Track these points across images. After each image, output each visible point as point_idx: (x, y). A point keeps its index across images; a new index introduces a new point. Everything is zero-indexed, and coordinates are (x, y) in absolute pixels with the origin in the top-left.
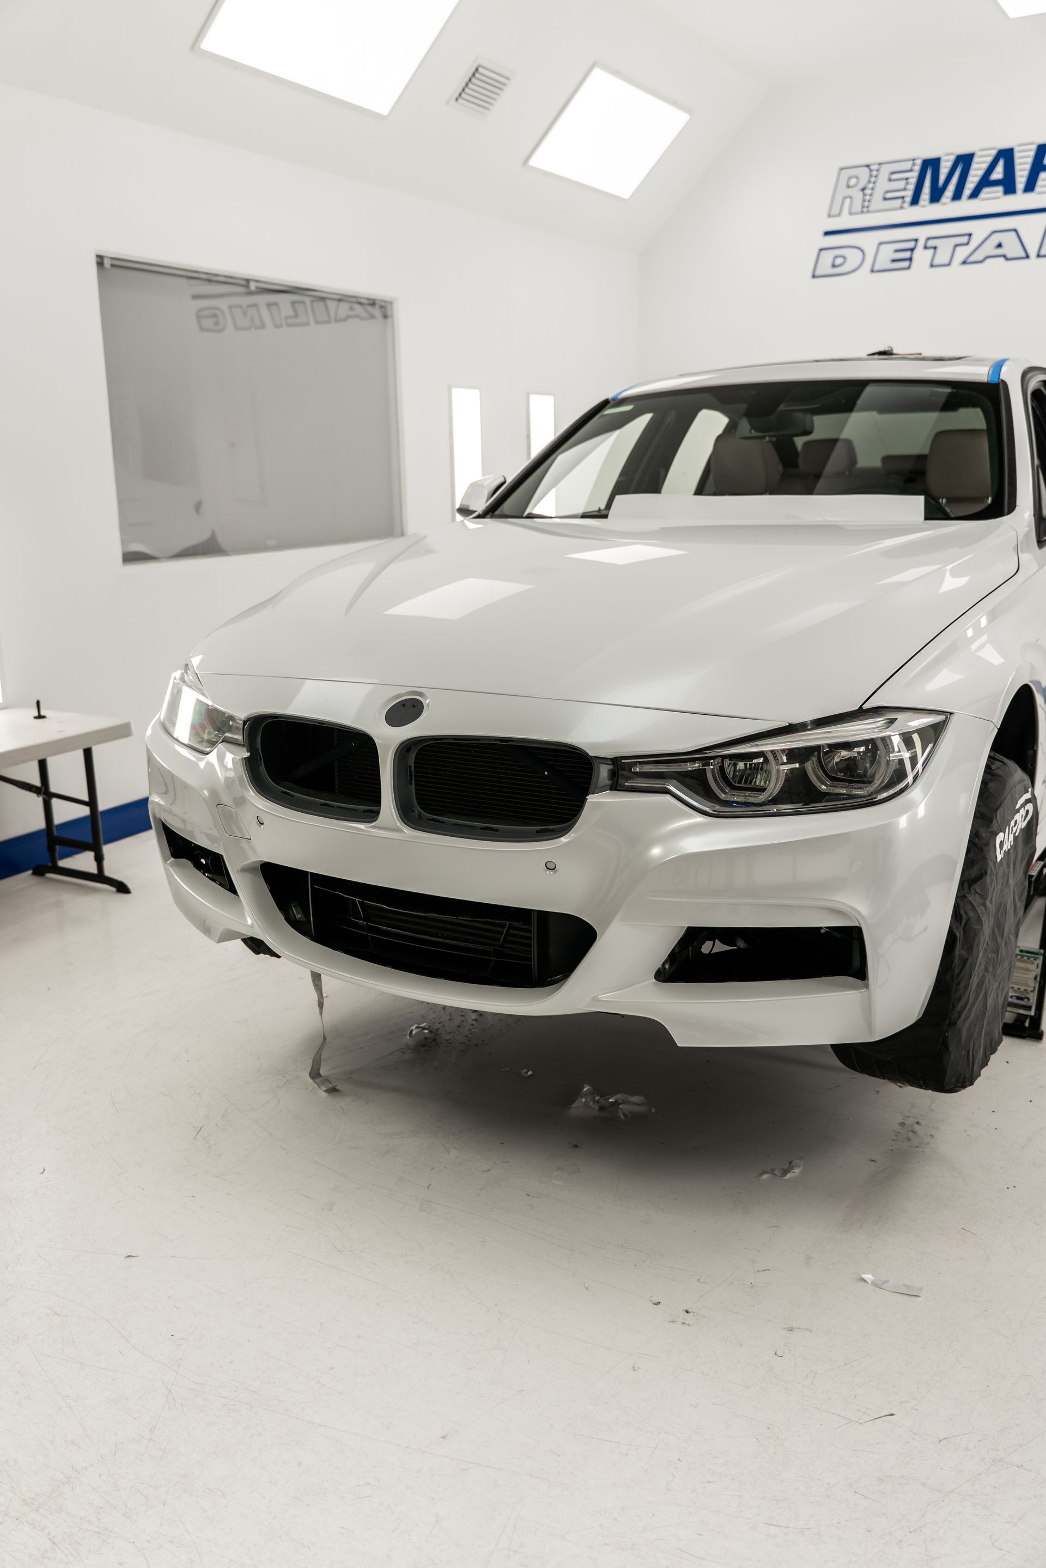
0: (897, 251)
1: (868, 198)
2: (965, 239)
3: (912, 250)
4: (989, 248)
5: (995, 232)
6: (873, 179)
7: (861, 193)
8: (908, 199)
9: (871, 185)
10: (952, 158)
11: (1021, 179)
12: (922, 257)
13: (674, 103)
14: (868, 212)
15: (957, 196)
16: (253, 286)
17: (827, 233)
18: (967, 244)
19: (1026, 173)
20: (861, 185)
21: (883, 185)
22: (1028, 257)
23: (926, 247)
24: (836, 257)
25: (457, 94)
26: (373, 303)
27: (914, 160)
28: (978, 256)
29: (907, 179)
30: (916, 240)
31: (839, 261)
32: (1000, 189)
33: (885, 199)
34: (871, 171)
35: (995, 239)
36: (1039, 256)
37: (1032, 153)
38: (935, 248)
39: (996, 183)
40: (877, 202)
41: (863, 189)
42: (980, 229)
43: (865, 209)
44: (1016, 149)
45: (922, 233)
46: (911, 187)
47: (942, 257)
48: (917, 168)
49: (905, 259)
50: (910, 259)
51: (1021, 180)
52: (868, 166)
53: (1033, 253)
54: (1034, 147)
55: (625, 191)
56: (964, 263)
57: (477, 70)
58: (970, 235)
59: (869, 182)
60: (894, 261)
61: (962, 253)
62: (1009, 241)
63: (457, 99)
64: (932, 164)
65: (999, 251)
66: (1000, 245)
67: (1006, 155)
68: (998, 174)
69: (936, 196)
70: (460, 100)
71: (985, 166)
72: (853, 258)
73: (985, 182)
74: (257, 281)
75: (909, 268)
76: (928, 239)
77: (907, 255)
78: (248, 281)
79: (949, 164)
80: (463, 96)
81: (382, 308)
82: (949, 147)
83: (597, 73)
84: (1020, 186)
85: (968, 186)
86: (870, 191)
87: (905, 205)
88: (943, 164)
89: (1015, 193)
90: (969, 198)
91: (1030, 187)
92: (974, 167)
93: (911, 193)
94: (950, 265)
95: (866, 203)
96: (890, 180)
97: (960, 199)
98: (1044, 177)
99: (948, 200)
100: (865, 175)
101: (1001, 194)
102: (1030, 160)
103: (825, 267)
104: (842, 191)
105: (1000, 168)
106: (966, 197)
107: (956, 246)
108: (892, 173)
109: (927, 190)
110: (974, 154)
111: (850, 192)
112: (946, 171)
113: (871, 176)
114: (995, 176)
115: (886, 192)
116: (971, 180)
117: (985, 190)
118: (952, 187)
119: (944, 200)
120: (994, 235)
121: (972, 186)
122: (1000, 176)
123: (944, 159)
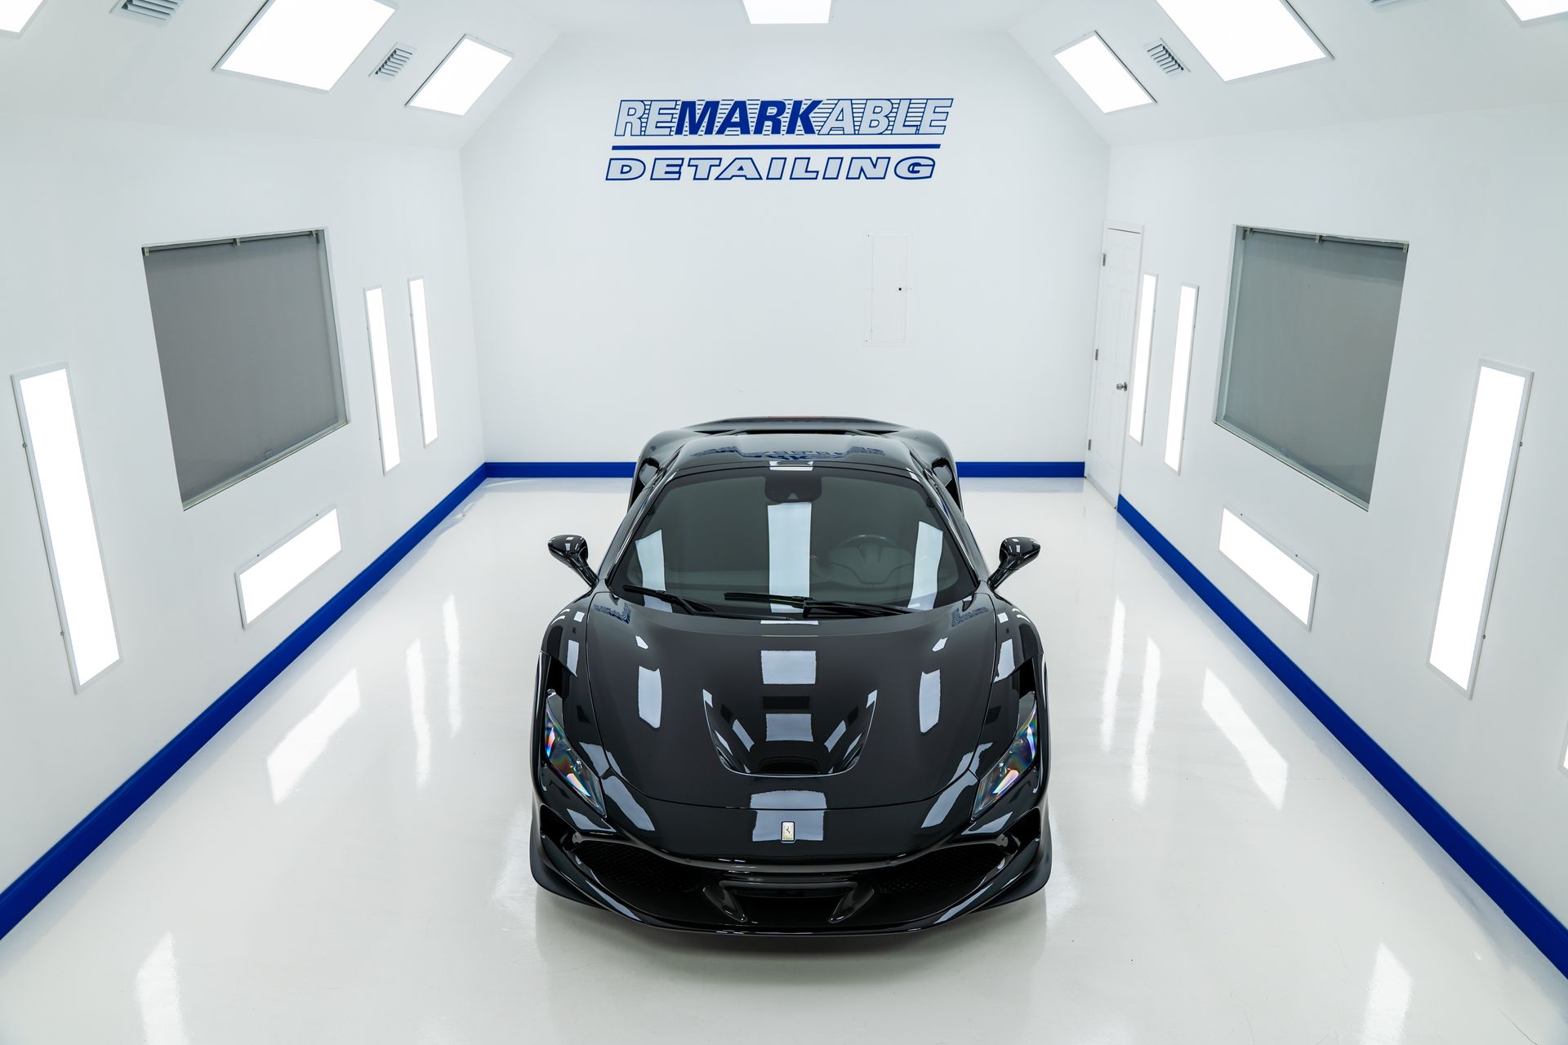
0: (668, 166)
1: (644, 125)
2: (717, 162)
3: (680, 166)
4: (733, 170)
6: (647, 112)
7: (639, 120)
8: (673, 129)
9: (646, 116)
10: (704, 103)
11: (752, 122)
12: (688, 172)
13: (503, 51)
14: (644, 135)
15: (709, 131)
16: (237, 243)
17: (615, 148)
18: (719, 165)
19: (755, 120)
20: (638, 115)
21: (654, 117)
22: (761, 178)
23: (689, 165)
24: (623, 166)
25: (377, 69)
26: (311, 235)
27: (676, 101)
28: (726, 175)
29: (673, 114)
30: (683, 159)
31: (626, 169)
32: (739, 129)
33: (657, 127)
34: (645, 105)
35: (738, 164)
36: (768, 178)
37: (758, 107)
38: (697, 166)
39: (735, 125)
40: (651, 129)
41: (640, 118)
42: (728, 156)
43: (643, 133)
44: (748, 102)
45: (687, 154)
46: (676, 120)
47: (702, 173)
48: (679, 107)
49: (675, 172)
50: (679, 173)
51: (752, 125)
52: (642, 101)
53: (764, 177)
54: (759, 102)
55: (463, 110)
56: (717, 178)
57: (395, 52)
58: (721, 159)
60: (666, 173)
62: (747, 164)
63: (377, 73)
64: (689, 106)
65: (741, 173)
66: (741, 169)
67: (740, 106)
68: (736, 118)
69: (694, 130)
70: (379, 73)
71: (727, 111)
72: (637, 168)
73: (727, 123)
74: (241, 240)
75: (679, 179)
76: (690, 159)
77: (677, 169)
78: (234, 240)
79: (702, 107)
80: (383, 70)
81: (315, 237)
82: (700, 95)
83: (466, 41)
84: (752, 129)
85: (716, 124)
86: (646, 120)
87: (672, 133)
88: (697, 107)
89: (749, 133)
90: (717, 133)
91: (759, 130)
92: (719, 111)
93: (675, 125)
94: (707, 179)
95: (643, 129)
96: (659, 114)
97: (711, 133)
98: (768, 124)
99: (703, 133)
100: (640, 108)
101: (739, 133)
102: (757, 111)
103: (615, 172)
104: (624, 118)
105: (737, 114)
106: (714, 132)
107: (711, 166)
108: (660, 109)
109: (687, 124)
110: (719, 102)
111: (630, 119)
112: (700, 112)
113: (645, 109)
114: (734, 120)
115: (657, 122)
116: (717, 120)
117: (728, 129)
118: (705, 124)
119: (700, 133)
120: (737, 161)
121: (719, 125)
122: (738, 120)
123: (698, 103)
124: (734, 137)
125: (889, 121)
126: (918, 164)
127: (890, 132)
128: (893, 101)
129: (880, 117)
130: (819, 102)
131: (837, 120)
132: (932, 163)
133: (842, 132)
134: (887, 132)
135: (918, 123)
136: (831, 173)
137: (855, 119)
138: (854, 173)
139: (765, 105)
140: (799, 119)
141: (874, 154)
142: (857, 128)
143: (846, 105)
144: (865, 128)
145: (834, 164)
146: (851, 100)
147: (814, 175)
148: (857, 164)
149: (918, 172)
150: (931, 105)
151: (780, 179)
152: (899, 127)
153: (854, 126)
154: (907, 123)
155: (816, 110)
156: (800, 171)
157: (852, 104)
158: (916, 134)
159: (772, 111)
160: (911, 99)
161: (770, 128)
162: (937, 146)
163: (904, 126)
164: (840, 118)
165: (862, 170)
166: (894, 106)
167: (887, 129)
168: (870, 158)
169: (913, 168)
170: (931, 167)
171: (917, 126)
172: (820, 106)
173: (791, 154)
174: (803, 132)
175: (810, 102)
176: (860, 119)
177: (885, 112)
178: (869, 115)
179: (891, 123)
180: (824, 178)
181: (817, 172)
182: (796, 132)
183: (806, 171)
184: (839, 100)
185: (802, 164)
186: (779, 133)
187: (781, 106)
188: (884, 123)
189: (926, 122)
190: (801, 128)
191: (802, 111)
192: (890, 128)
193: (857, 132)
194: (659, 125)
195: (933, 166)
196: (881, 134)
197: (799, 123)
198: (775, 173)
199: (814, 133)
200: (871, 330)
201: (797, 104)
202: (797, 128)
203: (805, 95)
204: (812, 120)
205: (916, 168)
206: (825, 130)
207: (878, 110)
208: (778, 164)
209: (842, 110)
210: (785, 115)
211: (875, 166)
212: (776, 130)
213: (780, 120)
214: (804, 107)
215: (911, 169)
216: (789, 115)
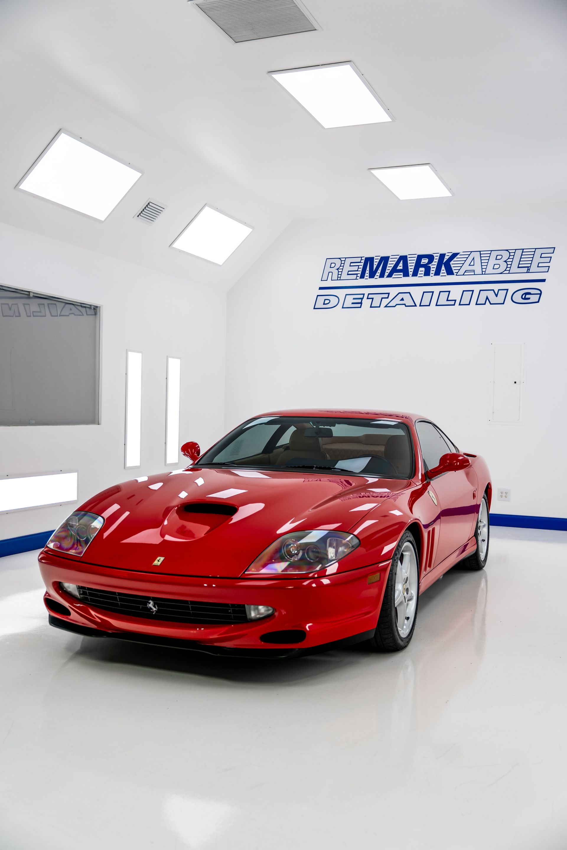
0: (354, 299)
1: (340, 273)
2: (386, 296)
3: (362, 299)
4: (397, 301)
5: (399, 293)
6: (342, 265)
7: (337, 270)
8: (359, 275)
9: (341, 268)
10: (379, 258)
11: (411, 269)
12: (366, 303)
13: (245, 224)
15: (382, 276)
16: (31, 295)
17: (321, 288)
19: (413, 267)
20: (337, 267)
21: (347, 268)
22: (416, 306)
23: (368, 298)
24: (325, 300)
25: (138, 214)
26: (90, 307)
27: (362, 257)
28: (393, 304)
29: (359, 266)
30: (364, 294)
31: (327, 302)
32: (402, 273)
33: (348, 274)
34: (341, 261)
35: (400, 296)
36: (420, 306)
37: (415, 259)
38: (373, 299)
39: (400, 271)
40: (344, 276)
41: (338, 269)
42: (393, 291)
43: (339, 279)
44: (409, 256)
45: (366, 291)
46: (361, 270)
47: (376, 303)
48: (363, 261)
49: (358, 303)
50: (361, 303)
51: (411, 271)
52: (340, 258)
53: (418, 304)
54: (416, 256)
55: (220, 261)
56: (386, 306)
57: (149, 204)
58: (389, 294)
59: (341, 266)
60: (353, 303)
61: (385, 302)
62: (407, 297)
63: (138, 216)
64: (369, 260)
65: (402, 302)
66: (402, 299)
67: (404, 259)
69: (372, 275)
70: (139, 216)
71: (394, 263)
72: (334, 301)
73: (394, 270)
74: (34, 293)
75: (360, 307)
76: (369, 294)
77: (359, 301)
78: (29, 292)
79: (378, 261)
80: (141, 214)
81: (95, 310)
82: (376, 253)
83: (207, 209)
84: (411, 273)
85: (387, 271)
86: (341, 270)
87: (358, 278)
88: (375, 260)
89: (408, 276)
90: (387, 277)
91: (415, 274)
92: (389, 262)
93: (360, 272)
94: (379, 307)
95: (339, 276)
96: (350, 266)
97: (383, 277)
98: (422, 269)
99: (378, 277)
100: (338, 262)
101: (402, 276)
102: (415, 262)
103: (320, 304)
104: (328, 269)
105: (401, 264)
106: (385, 276)
107: (382, 298)
108: (351, 263)
109: (367, 271)
110: (389, 257)
111: (331, 270)
112: (376, 263)
113: (341, 263)
114: (399, 268)
115: (349, 271)
116: (388, 268)
117: (395, 274)
118: (379, 271)
119: (376, 277)
120: (400, 294)
121: (389, 271)
122: (401, 268)
123: (375, 258)
124: (398, 279)
125: (507, 265)
126: (530, 294)
127: (508, 272)
128: (510, 251)
129: (501, 262)
130: (456, 254)
131: (469, 265)
132: (539, 292)
133: (473, 273)
134: (505, 272)
135: (529, 265)
136: (465, 300)
137: (483, 264)
138: (482, 300)
139: (420, 257)
140: (443, 265)
141: (496, 287)
142: (484, 270)
143: (477, 256)
144: (489, 270)
145: (467, 295)
146: (480, 251)
147: (453, 303)
148: (483, 295)
149: (529, 299)
150: (538, 252)
151: (429, 305)
152: (514, 268)
153: (482, 269)
154: (520, 266)
155: (455, 259)
156: (443, 300)
157: (480, 254)
158: (527, 272)
159: (425, 261)
160: (523, 249)
161: (423, 273)
162: (544, 280)
163: (518, 267)
164: (472, 264)
165: (487, 298)
166: (511, 254)
167: (505, 270)
168: (493, 290)
169: (525, 296)
170: (539, 295)
171: (528, 267)
172: (458, 256)
173: (436, 289)
174: (446, 274)
175: (451, 254)
176: (486, 264)
177: (505, 258)
178: (492, 261)
179: (509, 266)
180: (460, 305)
181: (455, 301)
182: (441, 274)
183: (447, 300)
184: (471, 252)
185: (444, 296)
186: (429, 275)
187: (431, 258)
188: (504, 266)
189: (535, 264)
190: (445, 271)
191: (445, 260)
192: (508, 269)
193: (484, 273)
194: (349, 273)
195: (540, 294)
196: (501, 273)
197: (443, 268)
198: (426, 302)
199: (454, 274)
200: (493, 413)
201: (442, 256)
202: (442, 271)
203: (447, 250)
204: (452, 266)
205: (527, 296)
206: (461, 272)
207: (499, 257)
208: (428, 296)
209: (473, 259)
210: (433, 263)
211: (497, 295)
212: (427, 273)
213: (430, 267)
214: (446, 258)
215: (523, 297)
216: (436, 263)
